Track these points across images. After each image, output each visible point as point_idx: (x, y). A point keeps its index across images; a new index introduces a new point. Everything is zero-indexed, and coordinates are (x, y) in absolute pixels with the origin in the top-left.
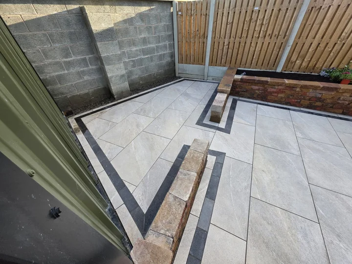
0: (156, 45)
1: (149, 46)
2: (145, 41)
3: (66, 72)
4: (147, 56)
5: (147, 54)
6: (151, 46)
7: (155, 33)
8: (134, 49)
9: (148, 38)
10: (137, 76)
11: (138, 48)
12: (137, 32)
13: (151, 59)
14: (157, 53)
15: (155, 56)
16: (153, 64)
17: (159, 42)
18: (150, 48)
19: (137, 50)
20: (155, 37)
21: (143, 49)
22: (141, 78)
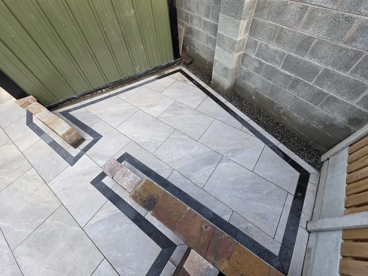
0: (329, 68)
1: (307, 59)
2: (304, 45)
3: (201, 30)
4: (288, 73)
5: (291, 70)
6: (315, 62)
7: (353, 40)
8: (273, 47)
9: (319, 43)
10: (253, 86)
11: (280, 49)
12: (300, 19)
13: (294, 84)
14: (316, 83)
15: (306, 85)
16: (292, 93)
17: (346, 68)
18: (306, 62)
19: (277, 52)
20: (341, 49)
21: (289, 56)
22: (257, 92)
